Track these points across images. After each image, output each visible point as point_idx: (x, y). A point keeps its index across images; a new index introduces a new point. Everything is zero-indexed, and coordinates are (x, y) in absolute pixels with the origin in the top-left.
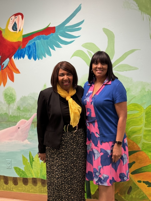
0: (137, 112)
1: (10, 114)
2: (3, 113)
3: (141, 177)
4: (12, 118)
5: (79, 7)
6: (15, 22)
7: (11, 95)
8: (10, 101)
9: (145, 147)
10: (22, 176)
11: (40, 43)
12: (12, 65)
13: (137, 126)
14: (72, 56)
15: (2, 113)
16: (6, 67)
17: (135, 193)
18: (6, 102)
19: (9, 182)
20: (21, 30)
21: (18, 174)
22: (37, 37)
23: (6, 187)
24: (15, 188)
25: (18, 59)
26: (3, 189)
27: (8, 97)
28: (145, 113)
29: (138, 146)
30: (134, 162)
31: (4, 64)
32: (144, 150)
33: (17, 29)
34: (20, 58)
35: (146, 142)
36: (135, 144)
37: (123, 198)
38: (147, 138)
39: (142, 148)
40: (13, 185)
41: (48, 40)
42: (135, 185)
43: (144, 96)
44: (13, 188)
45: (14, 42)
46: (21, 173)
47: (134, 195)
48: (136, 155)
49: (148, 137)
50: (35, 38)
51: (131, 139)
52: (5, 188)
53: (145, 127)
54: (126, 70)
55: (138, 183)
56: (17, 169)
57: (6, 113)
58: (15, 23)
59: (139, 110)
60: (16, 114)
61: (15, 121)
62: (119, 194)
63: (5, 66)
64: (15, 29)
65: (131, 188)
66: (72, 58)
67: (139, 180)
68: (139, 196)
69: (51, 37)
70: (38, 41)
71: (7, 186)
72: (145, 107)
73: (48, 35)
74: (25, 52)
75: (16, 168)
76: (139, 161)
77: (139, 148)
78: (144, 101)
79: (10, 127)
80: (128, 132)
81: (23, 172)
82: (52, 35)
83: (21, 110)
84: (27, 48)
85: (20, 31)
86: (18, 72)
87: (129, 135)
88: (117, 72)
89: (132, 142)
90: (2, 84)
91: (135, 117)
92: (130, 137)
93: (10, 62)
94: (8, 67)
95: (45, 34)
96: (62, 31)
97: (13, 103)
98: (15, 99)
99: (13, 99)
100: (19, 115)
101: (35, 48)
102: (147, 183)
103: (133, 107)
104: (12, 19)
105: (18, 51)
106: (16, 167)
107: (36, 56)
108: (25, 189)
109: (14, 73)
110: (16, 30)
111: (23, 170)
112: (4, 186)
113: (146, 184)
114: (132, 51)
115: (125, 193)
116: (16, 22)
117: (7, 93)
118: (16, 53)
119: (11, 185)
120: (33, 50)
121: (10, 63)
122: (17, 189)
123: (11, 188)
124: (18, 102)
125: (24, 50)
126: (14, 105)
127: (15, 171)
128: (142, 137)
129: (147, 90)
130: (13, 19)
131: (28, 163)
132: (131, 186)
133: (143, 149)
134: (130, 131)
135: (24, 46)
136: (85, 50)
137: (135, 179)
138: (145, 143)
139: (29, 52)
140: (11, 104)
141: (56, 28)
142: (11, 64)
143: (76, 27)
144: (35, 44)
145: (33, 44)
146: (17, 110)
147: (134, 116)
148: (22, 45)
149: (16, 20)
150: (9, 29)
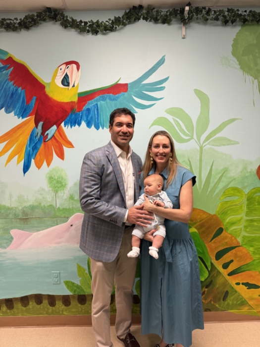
0: (237, 198)
1: (58, 206)
2: (46, 205)
3: (240, 278)
4: (61, 212)
5: (162, 59)
6: (66, 73)
7: (59, 178)
8: (58, 188)
9: (245, 241)
10: (76, 293)
11: (105, 105)
12: (61, 136)
13: (237, 216)
14: (152, 125)
15: (44, 206)
16: (51, 138)
17: (232, 298)
18: (51, 189)
19: (57, 302)
20: (76, 85)
21: (71, 291)
22: (101, 97)
23: (52, 310)
24: (66, 310)
25: (71, 127)
26: (47, 313)
27: (55, 182)
28: (246, 199)
29: (237, 241)
30: (232, 261)
31: (48, 134)
32: (245, 245)
33: (69, 83)
34: (74, 126)
35: (246, 234)
36: (233, 238)
37: (217, 306)
38: (248, 230)
39: (242, 243)
40: (63, 307)
41: (117, 102)
42: (233, 288)
43: (246, 177)
44: (62, 311)
45: (64, 102)
46: (75, 288)
47: (230, 301)
48: (234, 252)
49: (249, 228)
50: (98, 97)
51: (229, 232)
52: (50, 311)
53: (246, 216)
54: (224, 145)
55: (236, 285)
56: (69, 284)
57: (51, 205)
58: (66, 75)
59: (239, 195)
60: (67, 205)
61: (66, 216)
62: (212, 302)
63: (49, 137)
64: (66, 84)
65: (227, 293)
66: (152, 127)
67: (237, 281)
68: (237, 302)
69: (121, 97)
70: (103, 102)
71: (54, 308)
72: (247, 191)
73: (118, 95)
74: (81, 117)
75: (67, 283)
76: (237, 259)
77: (238, 243)
78: (246, 184)
79: (57, 225)
80: (225, 224)
81: (78, 287)
82: (123, 95)
83: (75, 200)
84: (84, 112)
85: (74, 86)
86: (71, 146)
87: (227, 228)
88: (213, 147)
89: (230, 236)
90: (45, 163)
91: (234, 204)
92: (228, 230)
93: (58, 131)
94: (55, 139)
95: (113, 93)
96: (137, 90)
97: (62, 191)
98: (66, 185)
99: (63, 184)
100: (72, 208)
101: (98, 113)
102: (246, 284)
103: (232, 192)
104: (61, 69)
105: (71, 115)
106: (68, 280)
107: (98, 123)
108: (82, 310)
109: (64, 147)
110: (68, 85)
111: (78, 285)
112: (48, 309)
113: (246, 286)
114: (232, 120)
115: (219, 300)
116: (68, 74)
117: (53, 176)
118: (68, 118)
119: (59, 306)
120: (95, 114)
121: (57, 133)
122: (69, 311)
123: (60, 311)
124: (70, 188)
125: (81, 114)
126: (64, 193)
127: (65, 287)
128: (243, 229)
129: (249, 170)
130: (63, 70)
131: (87, 274)
132: (227, 291)
133: (244, 243)
134: (228, 223)
135: (80, 109)
136: (170, 118)
137: (232, 281)
138: (245, 236)
139: (88, 117)
140: (59, 192)
141: (129, 85)
142: (60, 133)
143: (158, 86)
144: (97, 106)
145: (94, 106)
146: (69, 200)
147: (233, 202)
148: (78, 107)
149: (68, 71)
150: (57, 84)
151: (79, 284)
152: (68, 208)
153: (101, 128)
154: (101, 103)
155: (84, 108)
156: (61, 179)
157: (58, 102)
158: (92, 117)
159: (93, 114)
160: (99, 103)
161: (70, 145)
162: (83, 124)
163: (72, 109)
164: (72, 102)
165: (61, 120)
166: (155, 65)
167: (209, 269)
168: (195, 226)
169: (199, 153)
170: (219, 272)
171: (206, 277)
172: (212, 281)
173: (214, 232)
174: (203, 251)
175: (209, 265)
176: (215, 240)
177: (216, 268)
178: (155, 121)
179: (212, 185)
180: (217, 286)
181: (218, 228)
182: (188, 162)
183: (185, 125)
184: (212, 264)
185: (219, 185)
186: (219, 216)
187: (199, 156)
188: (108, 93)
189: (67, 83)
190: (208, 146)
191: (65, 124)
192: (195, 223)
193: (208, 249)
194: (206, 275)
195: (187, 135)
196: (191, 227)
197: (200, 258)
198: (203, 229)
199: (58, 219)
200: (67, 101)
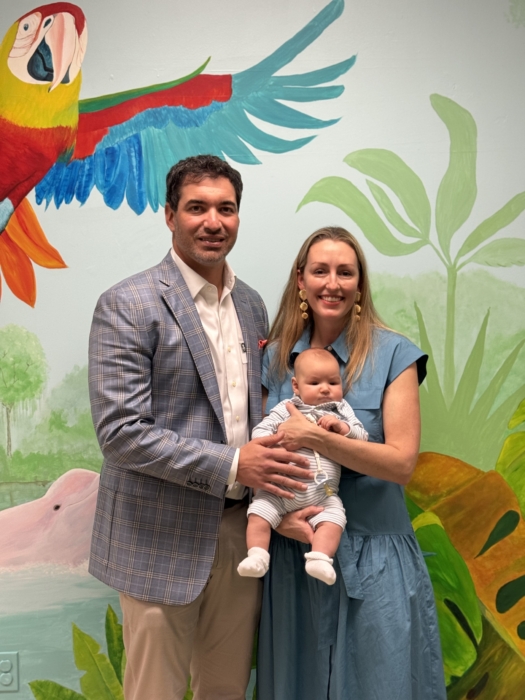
1: (15, 447)
4: (24, 467)
5: (333, 3)
6: (44, 40)
7: (20, 361)
8: (17, 390)
11: (163, 139)
12: (26, 231)
14: (305, 201)
20: (72, 78)
22: (148, 115)
25: (58, 204)
27: (6, 372)
33: (52, 71)
34: (67, 202)
41: (199, 129)
45: (35, 130)
50: (140, 116)
54: (520, 263)
56: (46, 692)
58: (43, 44)
60: (41, 446)
61: (41, 478)
64: (42, 73)
66: (303, 208)
69: (212, 116)
70: (154, 131)
73: (200, 109)
74: (89, 176)
75: (40, 688)
80: (523, 500)
82: (218, 108)
83: (67, 430)
84: (99, 160)
85: (66, 80)
86: (55, 263)
88: (486, 268)
93: (18, 216)
94: (8, 241)
95: (187, 104)
96: (260, 94)
97: (27, 400)
98: (39, 381)
99: (32, 379)
100: (60, 452)
101: (140, 162)
107: (141, 194)
109: (35, 266)
110: (49, 78)
111: (73, 693)
116: (48, 42)
118: (48, 178)
120: (131, 167)
124: (53, 391)
125: (87, 167)
126: (34, 408)
130: (32, 29)
131: (102, 658)
136: (358, 179)
139: (109, 175)
140: (19, 405)
141: (235, 81)
142: (22, 224)
143: (322, 84)
144: (139, 143)
145: (129, 141)
146: (51, 430)
148: (78, 144)
149: (49, 35)
150: (12, 72)
151: (79, 691)
152: (46, 453)
153: (148, 208)
154: (151, 134)
155: (98, 146)
156: (24, 364)
157: (16, 127)
158: (121, 175)
159: (127, 168)
160: (143, 134)
161: (54, 259)
162: (96, 195)
163: (61, 149)
164: (60, 129)
165: (26, 184)
166: (315, 20)
167: (479, 640)
168: (434, 506)
169: (445, 286)
170: (507, 650)
171: (470, 664)
172: (486, 676)
173: (493, 526)
174: (459, 584)
175: (476, 625)
176: (495, 549)
177: (498, 637)
178: (313, 188)
179: (484, 383)
180: (503, 692)
181: (503, 513)
182: (415, 313)
183: (405, 202)
184: (486, 624)
185: (506, 384)
186: (505, 478)
187: (445, 294)
188: (173, 103)
189: (46, 69)
190: (473, 266)
191: (37, 196)
192: (435, 499)
193: (474, 577)
194: (470, 656)
195: (409, 232)
196: (421, 511)
197: (449, 603)
198: (459, 516)
199: (14, 486)
200: (45, 127)
